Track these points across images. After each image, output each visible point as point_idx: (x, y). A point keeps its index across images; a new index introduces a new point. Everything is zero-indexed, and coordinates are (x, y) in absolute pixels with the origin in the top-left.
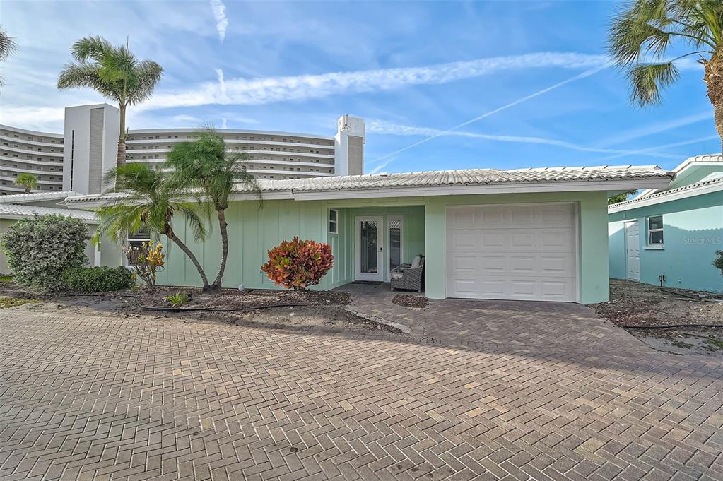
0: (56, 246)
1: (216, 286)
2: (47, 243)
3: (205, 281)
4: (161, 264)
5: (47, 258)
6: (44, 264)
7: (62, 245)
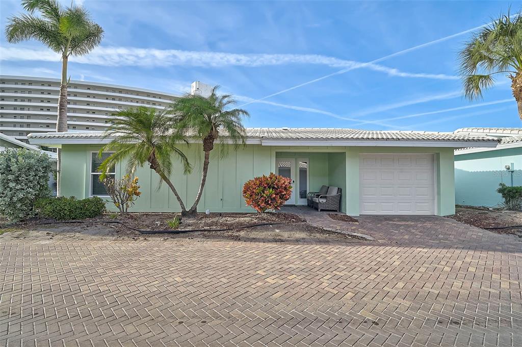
0: (32, 179)
1: (194, 211)
2: (24, 175)
3: (183, 208)
4: (138, 194)
5: (23, 189)
6: (21, 195)
7: (37, 178)
